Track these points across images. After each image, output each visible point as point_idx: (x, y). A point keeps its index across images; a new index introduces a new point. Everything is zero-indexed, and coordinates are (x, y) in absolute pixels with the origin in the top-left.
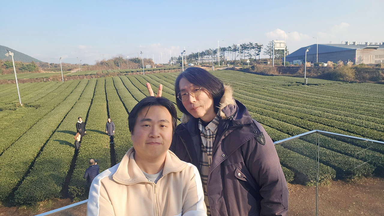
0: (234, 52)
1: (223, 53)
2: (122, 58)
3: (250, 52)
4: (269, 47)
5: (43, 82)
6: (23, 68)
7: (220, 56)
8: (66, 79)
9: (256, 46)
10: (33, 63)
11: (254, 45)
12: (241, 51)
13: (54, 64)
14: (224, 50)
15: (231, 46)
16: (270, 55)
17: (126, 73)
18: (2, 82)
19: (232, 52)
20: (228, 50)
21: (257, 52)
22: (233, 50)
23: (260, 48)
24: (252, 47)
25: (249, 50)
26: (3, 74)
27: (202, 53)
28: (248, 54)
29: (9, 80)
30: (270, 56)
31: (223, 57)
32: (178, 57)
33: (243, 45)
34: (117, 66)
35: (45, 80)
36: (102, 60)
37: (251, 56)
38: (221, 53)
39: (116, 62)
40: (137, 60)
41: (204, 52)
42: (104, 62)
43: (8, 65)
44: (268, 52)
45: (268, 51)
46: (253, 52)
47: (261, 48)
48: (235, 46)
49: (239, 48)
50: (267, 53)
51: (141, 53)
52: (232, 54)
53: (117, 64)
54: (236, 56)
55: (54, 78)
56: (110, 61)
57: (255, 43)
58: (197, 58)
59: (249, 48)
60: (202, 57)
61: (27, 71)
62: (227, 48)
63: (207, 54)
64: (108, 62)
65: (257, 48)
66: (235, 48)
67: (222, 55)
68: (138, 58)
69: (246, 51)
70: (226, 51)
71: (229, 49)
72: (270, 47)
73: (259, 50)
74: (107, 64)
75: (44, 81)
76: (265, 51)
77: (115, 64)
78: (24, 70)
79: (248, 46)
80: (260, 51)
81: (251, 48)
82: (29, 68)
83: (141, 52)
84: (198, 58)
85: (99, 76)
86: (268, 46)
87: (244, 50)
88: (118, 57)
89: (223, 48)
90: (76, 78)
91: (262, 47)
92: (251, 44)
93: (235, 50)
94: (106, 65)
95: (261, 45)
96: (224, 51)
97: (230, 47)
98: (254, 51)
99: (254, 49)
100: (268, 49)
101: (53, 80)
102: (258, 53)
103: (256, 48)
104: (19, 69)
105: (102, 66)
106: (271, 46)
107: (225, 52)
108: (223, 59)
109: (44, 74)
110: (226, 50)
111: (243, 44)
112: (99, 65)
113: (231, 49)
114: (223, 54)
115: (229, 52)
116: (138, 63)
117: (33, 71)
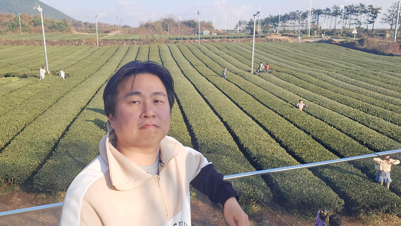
0: (334, 17)
1: (316, 17)
2: (173, 19)
3: (359, 17)
4: (391, 12)
5: (74, 46)
6: (54, 27)
7: (312, 21)
8: (102, 44)
9: (369, 9)
10: (64, 20)
11: (367, 8)
12: (346, 15)
13: (88, 23)
14: (318, 12)
15: (330, 8)
16: (391, 23)
17: (176, 41)
18: (29, 42)
19: (331, 17)
20: (325, 14)
21: (370, 19)
22: (333, 13)
23: (376, 13)
24: (363, 11)
25: (357, 15)
26: (30, 33)
27: (285, 16)
28: (355, 21)
29: (37, 41)
30: (392, 25)
31: (316, 24)
32: (249, 21)
33: (349, 7)
34: (166, 30)
35: (77, 43)
36: (147, 22)
37: (360, 24)
38: (314, 17)
39: (165, 25)
40: (192, 23)
41: (288, 14)
42: (149, 25)
43: (36, 22)
44: (389, 20)
45: (389, 17)
46: (363, 18)
47: (378, 13)
48: (336, 8)
49: (342, 11)
50: (387, 20)
51: (198, 14)
52: (331, 19)
53: (166, 27)
54: (337, 22)
55: (88, 41)
56: (157, 23)
57: (369, 5)
58: (276, 24)
59: (358, 12)
60: (284, 22)
61: (58, 31)
62: (324, 10)
63: (293, 19)
64: (155, 24)
65: (371, 12)
66: (337, 11)
67: (314, 20)
68: (193, 21)
69: (353, 17)
70: (322, 15)
71: (327, 12)
72: (393, 11)
73: (373, 15)
74: (153, 26)
75: (75, 44)
76: (384, 18)
77: (163, 27)
78: (54, 29)
79: (356, 9)
80: (375, 17)
81: (361, 12)
82: (60, 27)
83: (198, 12)
84: (278, 23)
85: (142, 43)
86: (390, 9)
87: (349, 15)
88: (168, 18)
89: (318, 10)
90: (114, 43)
91: (379, 11)
92: (362, 5)
93: (336, 14)
94: (152, 28)
95: (379, 8)
96: (318, 14)
97: (328, 9)
98: (366, 17)
99: (367, 14)
100: (388, 14)
101: (87, 43)
102: (372, 21)
103: (369, 12)
104: (49, 28)
105: (147, 29)
106: (395, 11)
107: (320, 15)
108: (316, 27)
109: (76, 36)
110: (322, 13)
111: (350, 5)
112: (143, 27)
113: (330, 11)
114: (317, 19)
115: (327, 16)
116: (193, 27)
117: (65, 31)
